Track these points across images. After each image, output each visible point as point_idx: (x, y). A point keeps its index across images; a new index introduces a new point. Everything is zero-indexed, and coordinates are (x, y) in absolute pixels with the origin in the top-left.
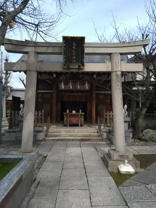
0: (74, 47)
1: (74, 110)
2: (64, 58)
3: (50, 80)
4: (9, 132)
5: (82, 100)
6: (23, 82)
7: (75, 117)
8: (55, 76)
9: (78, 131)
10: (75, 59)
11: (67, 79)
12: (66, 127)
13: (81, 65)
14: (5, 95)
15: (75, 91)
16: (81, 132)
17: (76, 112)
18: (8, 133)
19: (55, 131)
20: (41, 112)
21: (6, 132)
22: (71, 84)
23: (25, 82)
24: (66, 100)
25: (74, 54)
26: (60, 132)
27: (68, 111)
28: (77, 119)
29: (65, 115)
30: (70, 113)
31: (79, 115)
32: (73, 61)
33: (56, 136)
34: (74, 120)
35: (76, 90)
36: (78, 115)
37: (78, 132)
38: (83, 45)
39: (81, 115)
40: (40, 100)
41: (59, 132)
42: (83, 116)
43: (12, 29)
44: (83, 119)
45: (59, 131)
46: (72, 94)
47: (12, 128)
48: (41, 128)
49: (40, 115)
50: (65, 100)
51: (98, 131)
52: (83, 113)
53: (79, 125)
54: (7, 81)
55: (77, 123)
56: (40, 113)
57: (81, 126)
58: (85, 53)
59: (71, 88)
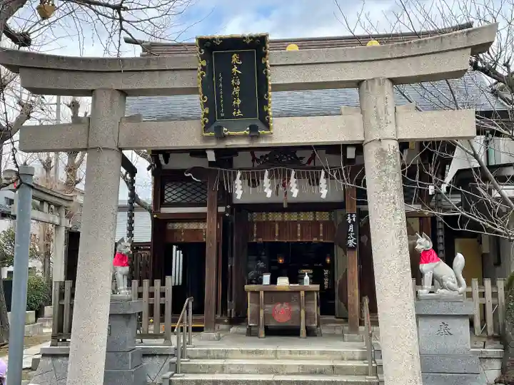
0: (235, 69)
2: (205, 105)
3: (195, 171)
4: (54, 356)
5: (315, 239)
7: (289, 301)
8: (211, 155)
9: (291, 352)
10: (241, 107)
11: (256, 164)
12: (256, 338)
13: (259, 124)
14: (63, 224)
15: (285, 206)
16: (302, 356)
17: (291, 282)
18: (49, 361)
19: (208, 351)
21: (44, 355)
22: (267, 181)
24: (260, 240)
25: (236, 90)
26: (229, 355)
27: (266, 278)
28: (295, 308)
29: (252, 292)
30: (271, 287)
31: (302, 293)
32: (234, 113)
34: (281, 313)
35: (289, 204)
36: (299, 292)
37: (293, 356)
38: (263, 62)
39: (309, 293)
41: (223, 355)
43: (46, 22)
44: (315, 309)
45: (223, 351)
46: (278, 217)
47: (64, 340)
48: (161, 341)
49: (157, 294)
50: (254, 241)
51: (363, 354)
52: (317, 287)
53: (303, 330)
54: (75, 177)
55: (295, 324)
56: (158, 287)
57: (310, 333)
58: (272, 85)
59: (269, 193)
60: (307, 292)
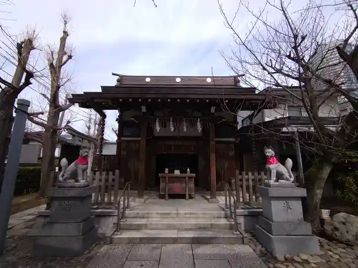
1: (177, 169)
3: (136, 117)
6: (115, 132)
7: (180, 181)
8: (144, 109)
9: (185, 214)
12: (164, 200)
16: (192, 216)
17: (181, 172)
19: (138, 213)
20: (114, 174)
22: (171, 123)
23: (117, 132)
24: (165, 152)
26: (150, 216)
27: (167, 170)
28: (184, 185)
29: (162, 177)
30: (171, 175)
31: (187, 178)
33: (138, 228)
34: (177, 187)
35: (180, 137)
36: (185, 177)
39: (190, 178)
40: (124, 153)
41: (146, 216)
42: (193, 179)
44: (192, 185)
45: (147, 213)
46: (174, 143)
49: (110, 180)
50: (163, 153)
51: (226, 214)
52: (194, 175)
53: (187, 196)
55: (183, 193)
56: (111, 176)
59: (172, 129)
60: (189, 178)
